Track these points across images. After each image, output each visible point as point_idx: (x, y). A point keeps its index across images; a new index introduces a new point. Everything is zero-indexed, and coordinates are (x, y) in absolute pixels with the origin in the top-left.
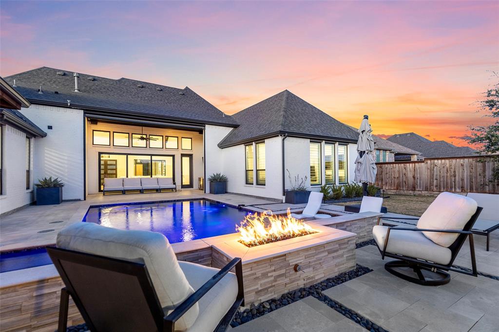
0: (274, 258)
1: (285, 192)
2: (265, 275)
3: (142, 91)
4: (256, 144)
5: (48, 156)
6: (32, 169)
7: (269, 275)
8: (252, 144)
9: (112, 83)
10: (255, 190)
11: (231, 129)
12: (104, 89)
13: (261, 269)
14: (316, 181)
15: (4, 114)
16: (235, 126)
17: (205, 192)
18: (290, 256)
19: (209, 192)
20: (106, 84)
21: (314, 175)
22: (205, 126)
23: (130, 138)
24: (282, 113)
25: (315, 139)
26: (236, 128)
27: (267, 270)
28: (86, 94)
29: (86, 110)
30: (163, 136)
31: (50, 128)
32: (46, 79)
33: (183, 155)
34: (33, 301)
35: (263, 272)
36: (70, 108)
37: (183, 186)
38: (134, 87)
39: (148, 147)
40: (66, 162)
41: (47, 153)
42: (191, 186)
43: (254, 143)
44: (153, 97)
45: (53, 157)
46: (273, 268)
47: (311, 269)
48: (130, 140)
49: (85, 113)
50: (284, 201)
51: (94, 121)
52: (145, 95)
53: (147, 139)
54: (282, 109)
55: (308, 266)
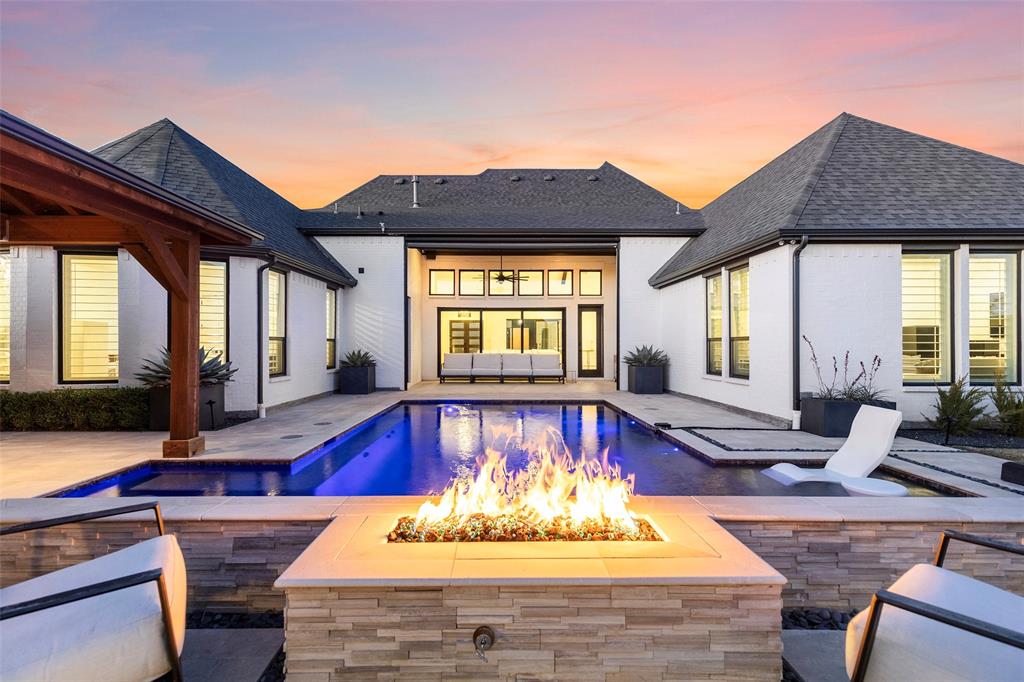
0: (397, 590)
1: (799, 401)
2: (366, 631)
3: (517, 187)
4: (730, 270)
5: (360, 316)
6: (338, 337)
7: (381, 633)
8: (720, 273)
9: (469, 182)
10: (724, 390)
11: (683, 241)
12: (456, 195)
13: (355, 612)
14: (931, 371)
15: (273, 256)
16: (695, 234)
17: (618, 388)
18: (458, 596)
19: (627, 389)
20: (460, 185)
21: (931, 355)
22: (618, 242)
23: (487, 279)
24: (807, 179)
25: (919, 241)
26: (697, 236)
27: (374, 620)
28: (425, 209)
29: (409, 236)
30: (543, 271)
31: (361, 271)
32: (380, 195)
33: (582, 308)
34: (31, 555)
35: (357, 620)
36: (385, 235)
37: (583, 373)
38: (504, 182)
39: (516, 293)
40: (381, 325)
41: (358, 312)
42: (598, 372)
43: (723, 269)
44: (535, 194)
45: (363, 318)
46: (395, 618)
47: (548, 655)
48: (487, 283)
49: (406, 241)
50: (796, 425)
51: (430, 254)
52: (522, 195)
53: (515, 279)
54: (812, 169)
55: (535, 642)
